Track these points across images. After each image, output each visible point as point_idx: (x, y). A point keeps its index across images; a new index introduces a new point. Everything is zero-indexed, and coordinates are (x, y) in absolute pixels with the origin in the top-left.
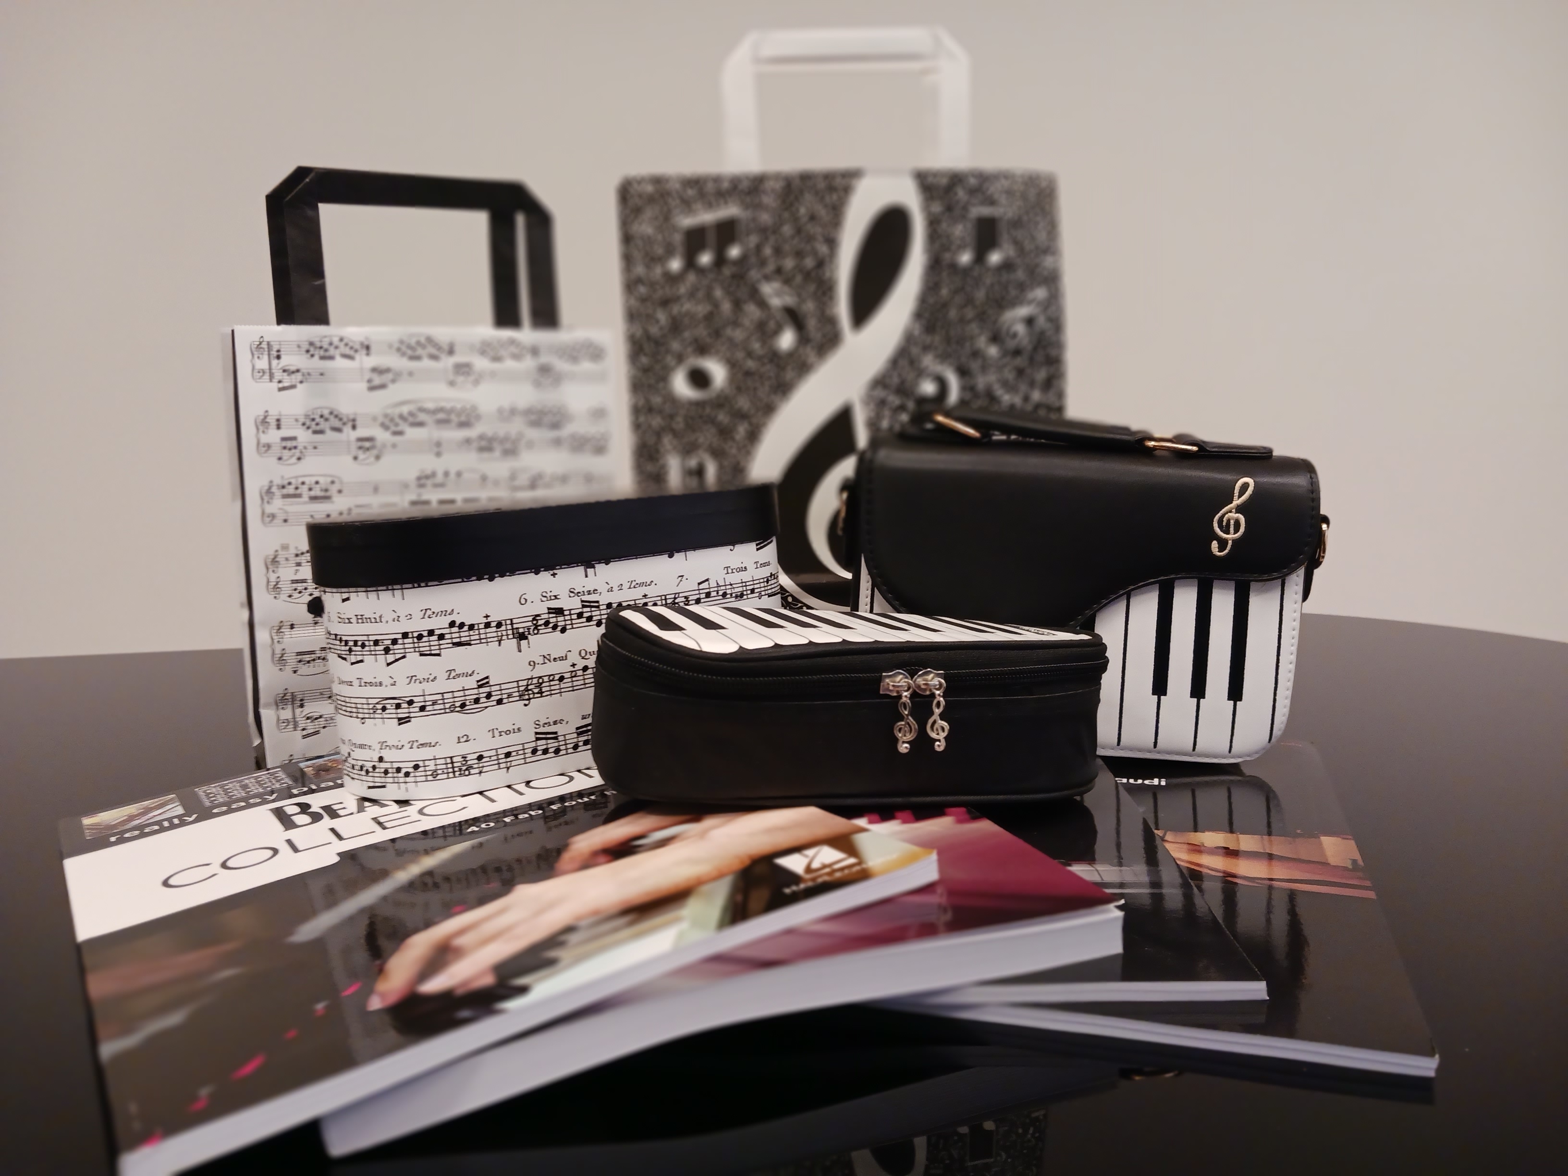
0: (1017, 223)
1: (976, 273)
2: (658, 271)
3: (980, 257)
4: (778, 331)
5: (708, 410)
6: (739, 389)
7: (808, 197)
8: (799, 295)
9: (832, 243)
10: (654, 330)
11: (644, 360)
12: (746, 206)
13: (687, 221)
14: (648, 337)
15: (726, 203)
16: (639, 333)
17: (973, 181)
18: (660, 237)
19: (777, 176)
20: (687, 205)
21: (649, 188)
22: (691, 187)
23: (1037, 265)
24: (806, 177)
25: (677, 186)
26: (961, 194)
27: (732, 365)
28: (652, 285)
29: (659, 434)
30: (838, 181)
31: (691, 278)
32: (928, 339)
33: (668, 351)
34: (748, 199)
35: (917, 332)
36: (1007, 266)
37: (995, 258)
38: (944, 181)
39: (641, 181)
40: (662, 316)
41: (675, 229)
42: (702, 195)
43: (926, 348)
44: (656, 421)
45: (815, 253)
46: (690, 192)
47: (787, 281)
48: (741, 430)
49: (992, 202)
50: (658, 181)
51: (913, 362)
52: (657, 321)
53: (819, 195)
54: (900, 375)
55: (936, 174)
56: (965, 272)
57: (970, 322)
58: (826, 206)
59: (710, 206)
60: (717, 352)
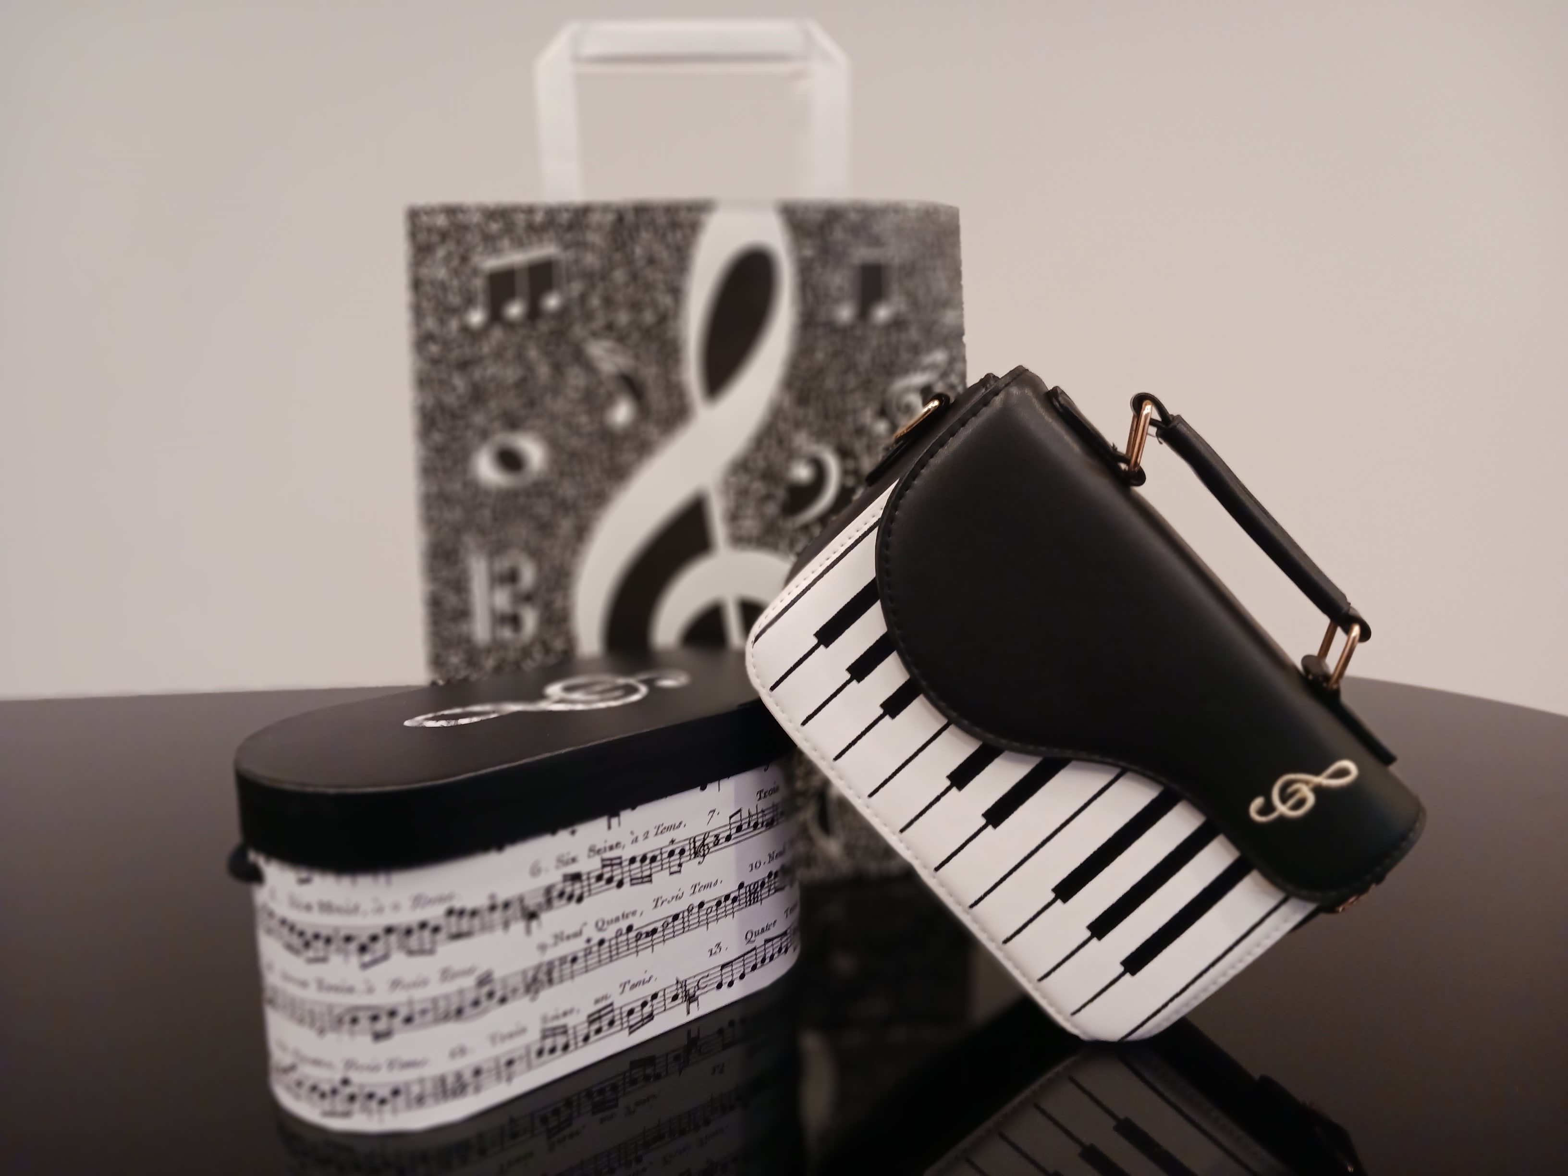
0: (909, 270)
1: (858, 332)
2: (454, 324)
3: (864, 312)
4: (610, 400)
5: (522, 500)
6: (562, 474)
7: (645, 236)
8: (637, 357)
9: (677, 292)
10: (450, 400)
11: (437, 437)
12: (566, 247)
13: (491, 263)
14: (441, 407)
15: (541, 241)
16: (430, 402)
17: (853, 216)
18: (455, 283)
19: (606, 208)
20: (490, 242)
21: (441, 221)
22: (495, 221)
23: (934, 323)
24: (642, 210)
25: (476, 218)
26: (838, 234)
27: (553, 444)
28: (446, 344)
29: (458, 530)
30: (683, 216)
31: (497, 334)
32: (800, 412)
33: (468, 426)
34: (569, 236)
35: (787, 403)
36: (897, 324)
37: (882, 313)
38: (819, 217)
39: (431, 212)
40: (459, 382)
41: (475, 272)
42: (509, 229)
43: (798, 425)
44: (455, 515)
45: (654, 304)
46: (495, 227)
47: (621, 339)
48: (566, 525)
49: (876, 241)
50: (451, 211)
51: (782, 442)
52: (454, 389)
53: (661, 235)
54: (766, 458)
55: (807, 208)
56: (844, 332)
57: (852, 391)
58: (668, 247)
59: (519, 244)
60: (532, 428)
